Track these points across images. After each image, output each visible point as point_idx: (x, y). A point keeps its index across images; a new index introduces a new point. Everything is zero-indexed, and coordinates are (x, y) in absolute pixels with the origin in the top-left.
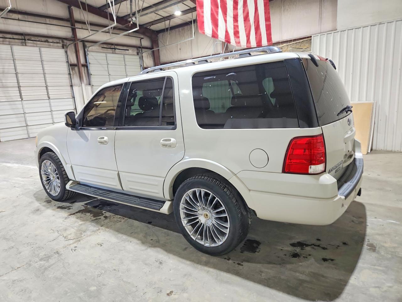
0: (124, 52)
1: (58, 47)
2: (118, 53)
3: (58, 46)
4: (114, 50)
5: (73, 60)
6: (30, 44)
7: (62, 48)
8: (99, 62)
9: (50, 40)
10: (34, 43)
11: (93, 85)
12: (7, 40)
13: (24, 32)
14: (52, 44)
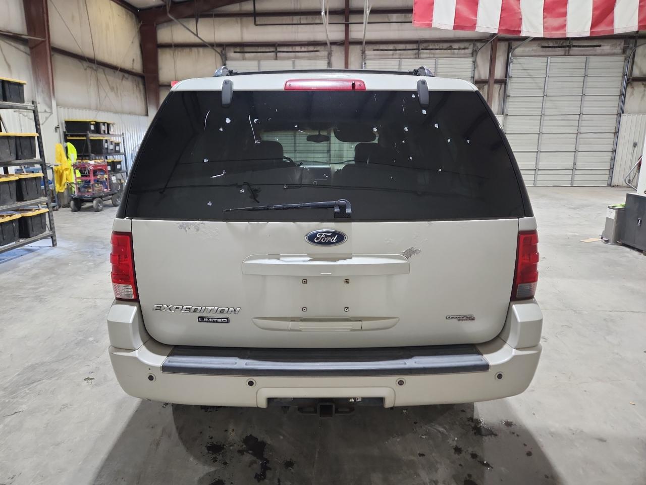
0: (591, 50)
1: (465, 56)
2: (577, 53)
3: (465, 54)
4: (567, 48)
5: (484, 73)
6: (425, 56)
7: (471, 55)
8: (529, 75)
9: (456, 46)
10: (431, 53)
11: (507, 115)
12: (398, 52)
13: (421, 37)
14: (456, 51)
